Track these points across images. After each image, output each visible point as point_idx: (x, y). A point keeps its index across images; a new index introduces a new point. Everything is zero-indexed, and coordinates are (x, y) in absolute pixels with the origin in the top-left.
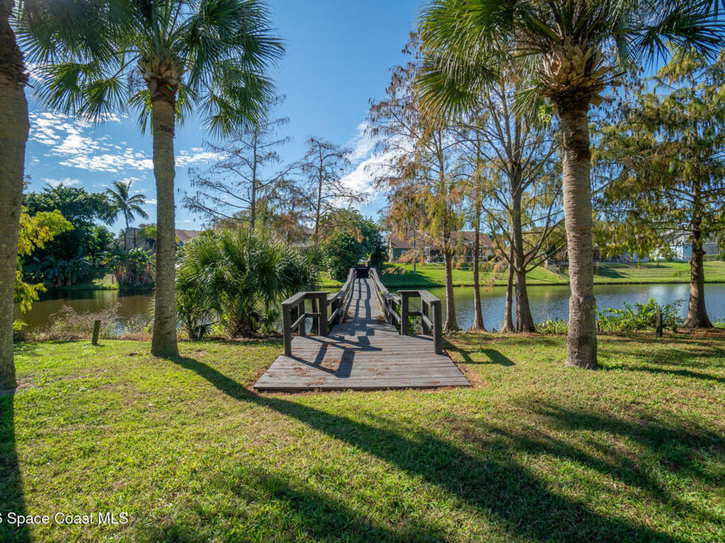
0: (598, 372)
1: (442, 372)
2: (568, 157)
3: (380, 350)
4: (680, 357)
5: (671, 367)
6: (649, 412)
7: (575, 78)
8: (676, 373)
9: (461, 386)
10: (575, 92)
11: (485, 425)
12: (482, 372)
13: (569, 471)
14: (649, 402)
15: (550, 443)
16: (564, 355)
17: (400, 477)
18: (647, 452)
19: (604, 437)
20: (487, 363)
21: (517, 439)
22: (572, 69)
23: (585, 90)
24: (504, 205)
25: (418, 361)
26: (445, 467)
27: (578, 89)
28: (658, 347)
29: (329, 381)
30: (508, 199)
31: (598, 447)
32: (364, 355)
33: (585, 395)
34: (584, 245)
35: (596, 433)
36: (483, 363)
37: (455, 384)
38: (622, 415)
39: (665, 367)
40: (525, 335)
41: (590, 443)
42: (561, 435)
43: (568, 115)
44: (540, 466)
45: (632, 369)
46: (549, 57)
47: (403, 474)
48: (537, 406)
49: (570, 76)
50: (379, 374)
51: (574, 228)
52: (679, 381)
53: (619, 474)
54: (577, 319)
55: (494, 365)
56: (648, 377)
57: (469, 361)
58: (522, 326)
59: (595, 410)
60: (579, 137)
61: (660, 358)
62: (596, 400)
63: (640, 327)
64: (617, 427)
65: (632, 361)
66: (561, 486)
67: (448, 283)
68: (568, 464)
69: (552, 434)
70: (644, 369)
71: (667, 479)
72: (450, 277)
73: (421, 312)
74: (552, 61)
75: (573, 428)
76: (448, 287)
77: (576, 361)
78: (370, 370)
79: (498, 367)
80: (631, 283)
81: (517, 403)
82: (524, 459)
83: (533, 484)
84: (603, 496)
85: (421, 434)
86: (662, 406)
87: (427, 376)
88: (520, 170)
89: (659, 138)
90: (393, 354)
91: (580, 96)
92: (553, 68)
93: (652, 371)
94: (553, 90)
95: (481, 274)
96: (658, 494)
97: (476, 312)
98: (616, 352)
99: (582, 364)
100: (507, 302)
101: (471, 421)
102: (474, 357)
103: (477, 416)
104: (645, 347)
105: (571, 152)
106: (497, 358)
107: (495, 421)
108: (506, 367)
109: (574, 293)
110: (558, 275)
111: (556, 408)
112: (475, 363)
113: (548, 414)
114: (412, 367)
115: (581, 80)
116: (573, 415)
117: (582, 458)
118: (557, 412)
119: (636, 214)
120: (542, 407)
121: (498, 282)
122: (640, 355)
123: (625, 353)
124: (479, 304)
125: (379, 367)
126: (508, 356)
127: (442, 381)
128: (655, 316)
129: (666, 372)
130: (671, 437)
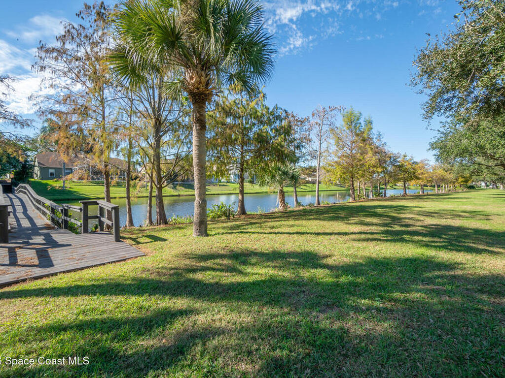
0: (209, 237)
1: (126, 251)
2: (196, 127)
3: (70, 245)
4: (238, 227)
5: (236, 231)
6: (232, 249)
7: (202, 88)
8: (239, 233)
9: (141, 256)
10: (201, 95)
11: (166, 268)
12: (149, 247)
13: (210, 275)
14: (231, 245)
15: (199, 268)
16: (192, 232)
17: (136, 298)
18: (234, 262)
19: (218, 261)
20: (151, 242)
21: (184, 269)
22: (200, 83)
23: (206, 95)
24: (150, 145)
25: (105, 247)
26: (157, 288)
27: (202, 94)
28: (230, 224)
29: (37, 272)
30: (152, 140)
31: (218, 264)
32: (59, 250)
33: (207, 247)
34: (202, 174)
35: (215, 260)
36: (149, 242)
37: (137, 256)
38: (222, 252)
39: (234, 231)
40: (162, 226)
41: (214, 264)
42: (202, 264)
43: (196, 105)
44: (198, 276)
45: (222, 234)
46: (189, 72)
47: (136, 297)
48: (186, 256)
49: (199, 85)
50: (79, 260)
51: (198, 165)
52: (240, 236)
53: (227, 271)
54: (199, 212)
55: (156, 242)
56: (229, 236)
57: (139, 243)
58: (160, 221)
59: (212, 252)
60: (202, 118)
61: (232, 228)
62: (211, 248)
63: (219, 217)
64: (222, 256)
65: (221, 231)
66: (209, 280)
67: (107, 195)
68: (209, 273)
69: (198, 264)
70: (226, 233)
71: (242, 268)
72: (108, 191)
73: (99, 215)
74: (191, 74)
75: (205, 261)
76: (107, 198)
77: (198, 234)
78: (70, 259)
79: (159, 243)
80: (211, 194)
81: (177, 256)
82: (191, 276)
83: (198, 283)
84: (224, 278)
85: (134, 279)
86: (236, 246)
87: (117, 255)
88: (160, 124)
89: (229, 120)
90: (83, 247)
91: (203, 97)
92: (191, 78)
93: (230, 233)
94: (190, 90)
95: (131, 189)
96: (240, 272)
97: (128, 215)
98: (214, 228)
99: (202, 235)
100: (148, 207)
101: (158, 268)
102: (141, 240)
103: (160, 266)
104: (225, 225)
105: (198, 125)
106: (156, 239)
107: (170, 265)
108: (164, 242)
109: (197, 199)
110: (173, 190)
111: (196, 255)
112: (143, 243)
113: (193, 258)
114: (102, 252)
115: (204, 89)
116: (204, 256)
117: (213, 269)
118: (197, 256)
119: (219, 158)
120: (190, 256)
121: (140, 195)
122: (224, 228)
123: (218, 228)
124: (130, 209)
125: (75, 256)
126: (162, 237)
127: (127, 256)
128: (226, 210)
129: (235, 233)
130: (240, 256)
